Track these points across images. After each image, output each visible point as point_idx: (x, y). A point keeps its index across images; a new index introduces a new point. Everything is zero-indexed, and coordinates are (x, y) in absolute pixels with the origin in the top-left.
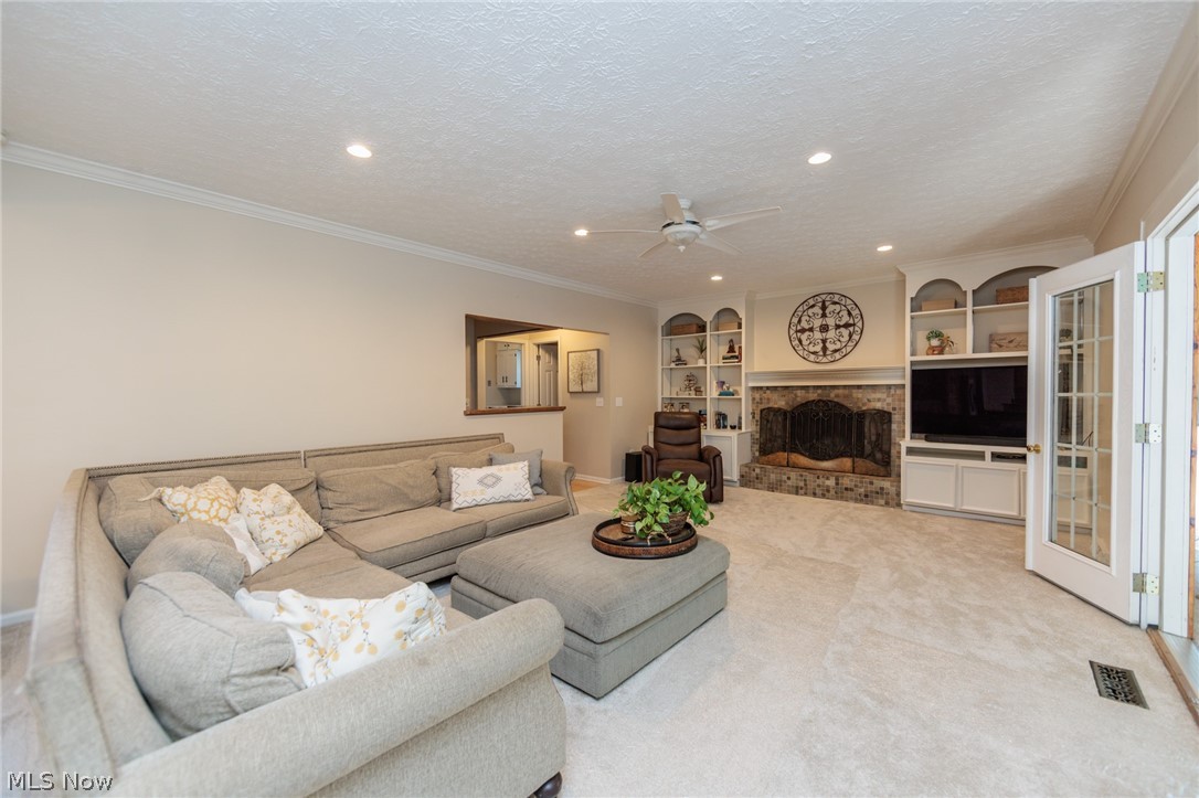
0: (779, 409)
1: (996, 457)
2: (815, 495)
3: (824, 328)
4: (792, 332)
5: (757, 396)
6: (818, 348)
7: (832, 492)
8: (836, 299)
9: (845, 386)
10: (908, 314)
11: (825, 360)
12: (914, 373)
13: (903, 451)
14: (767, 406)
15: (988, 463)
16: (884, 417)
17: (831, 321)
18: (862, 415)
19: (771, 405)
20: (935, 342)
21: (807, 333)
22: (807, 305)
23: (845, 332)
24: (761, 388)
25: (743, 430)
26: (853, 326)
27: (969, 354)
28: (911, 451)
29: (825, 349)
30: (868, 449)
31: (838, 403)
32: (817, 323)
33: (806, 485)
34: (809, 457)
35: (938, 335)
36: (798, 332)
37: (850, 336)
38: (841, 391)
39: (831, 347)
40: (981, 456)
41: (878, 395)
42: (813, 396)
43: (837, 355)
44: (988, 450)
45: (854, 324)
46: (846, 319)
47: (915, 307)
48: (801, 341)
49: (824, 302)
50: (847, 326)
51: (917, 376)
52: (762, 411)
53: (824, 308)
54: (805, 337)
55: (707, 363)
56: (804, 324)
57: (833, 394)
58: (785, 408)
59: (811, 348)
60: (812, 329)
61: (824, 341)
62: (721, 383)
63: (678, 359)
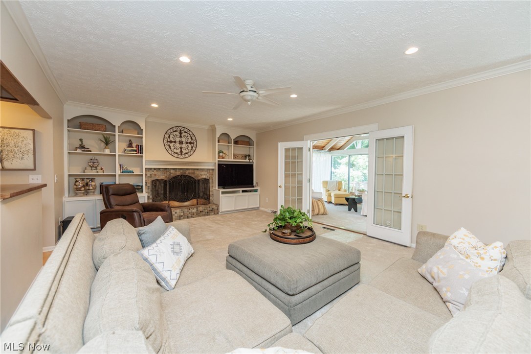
0: (162, 180)
2: (188, 217)
3: (181, 142)
4: (165, 142)
5: (150, 174)
6: (179, 151)
7: (195, 214)
8: (186, 130)
9: (192, 169)
10: (217, 143)
11: (182, 157)
13: (221, 193)
14: (154, 178)
15: (241, 194)
16: (206, 181)
17: (184, 140)
18: (199, 181)
19: (157, 178)
21: (173, 143)
22: (174, 129)
23: (190, 146)
24: (151, 169)
27: (232, 160)
28: (223, 193)
29: (181, 152)
30: (201, 194)
31: (189, 176)
32: (178, 139)
33: (184, 214)
34: (178, 201)
35: (223, 152)
36: (168, 142)
37: (192, 147)
38: (190, 171)
39: (184, 151)
40: (239, 192)
41: (203, 173)
42: (178, 173)
43: (187, 155)
44: (241, 190)
45: (193, 143)
46: (190, 140)
47: (219, 142)
48: (170, 147)
49: (180, 130)
50: (190, 143)
51: (220, 166)
52: (153, 181)
53: (181, 133)
54: (172, 145)
55: (115, 152)
56: (171, 139)
57: (187, 173)
58: (165, 179)
59: (175, 151)
60: (175, 142)
61: (181, 148)
62: (120, 165)
63: (82, 147)
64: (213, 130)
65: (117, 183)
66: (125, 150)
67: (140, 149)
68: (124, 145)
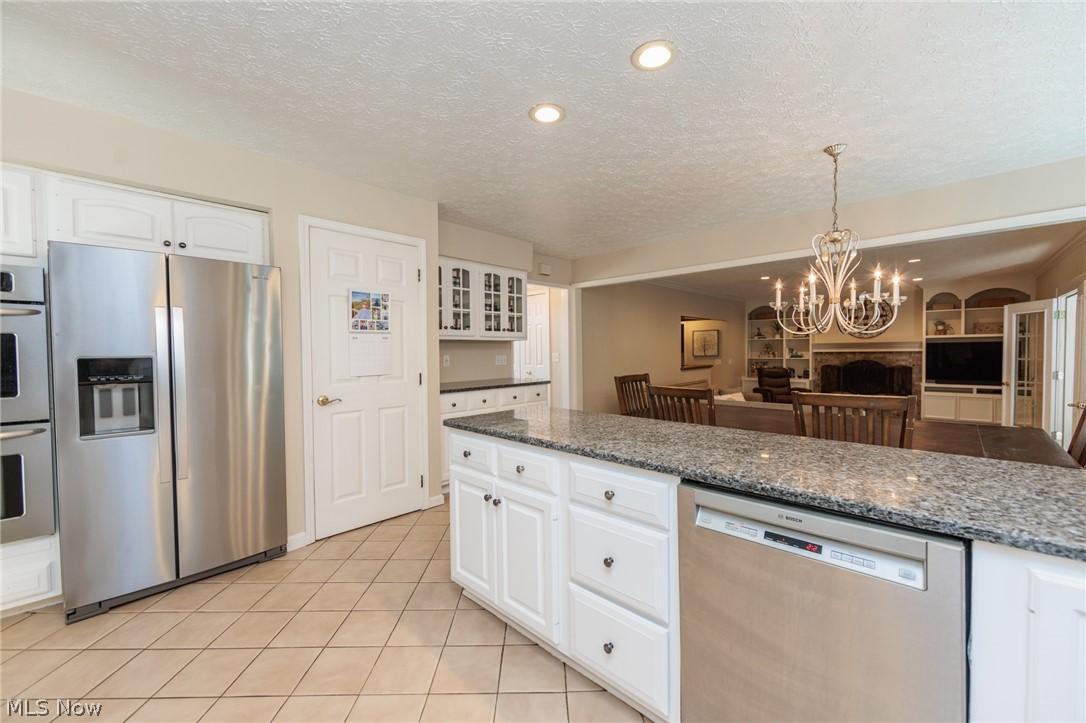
0: (835, 366)
1: (979, 391)
5: (819, 358)
9: (881, 353)
10: (925, 311)
12: (927, 345)
13: (923, 389)
14: (826, 364)
15: (975, 394)
16: (907, 371)
18: (892, 369)
19: (829, 363)
20: (940, 328)
23: (880, 320)
24: (822, 353)
25: (811, 378)
27: (962, 335)
28: (927, 389)
31: (876, 363)
35: (943, 324)
37: (884, 322)
38: (878, 355)
40: (970, 391)
41: (903, 357)
42: (858, 358)
44: (975, 387)
45: (887, 316)
47: (930, 307)
51: (931, 347)
52: (822, 367)
53: (866, 305)
55: (783, 338)
57: (872, 357)
58: (839, 365)
60: (857, 318)
62: (789, 350)
63: (759, 334)
65: (785, 366)
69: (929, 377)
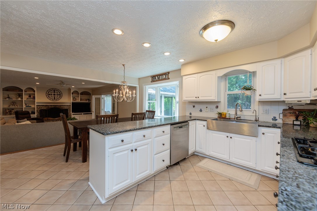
0: (44, 110)
1: (84, 114)
3: (54, 95)
4: (47, 94)
6: (53, 98)
8: (57, 90)
10: (71, 95)
11: (55, 100)
12: (72, 103)
13: (72, 114)
14: (41, 109)
15: (83, 115)
16: (67, 110)
17: (56, 94)
18: (63, 110)
20: (74, 99)
22: (50, 90)
23: (59, 96)
24: (40, 105)
25: (36, 114)
26: (60, 95)
27: (79, 101)
28: (73, 115)
29: (55, 98)
31: (58, 108)
34: (53, 118)
35: (75, 98)
36: (48, 95)
37: (60, 97)
38: (59, 106)
39: (56, 98)
40: (82, 114)
41: (65, 107)
42: (53, 107)
43: (57, 100)
44: (83, 113)
45: (61, 95)
46: (59, 94)
47: (72, 94)
48: (49, 97)
49: (54, 90)
50: (59, 95)
52: (40, 110)
53: (54, 91)
54: (50, 96)
55: (23, 99)
56: (50, 93)
57: (57, 106)
58: (46, 109)
59: (51, 98)
60: (52, 95)
61: (54, 97)
62: (25, 104)
63: (8, 98)
64: (70, 90)
65: (24, 110)
66: (28, 98)
67: (34, 98)
68: (27, 97)
69: (73, 112)
